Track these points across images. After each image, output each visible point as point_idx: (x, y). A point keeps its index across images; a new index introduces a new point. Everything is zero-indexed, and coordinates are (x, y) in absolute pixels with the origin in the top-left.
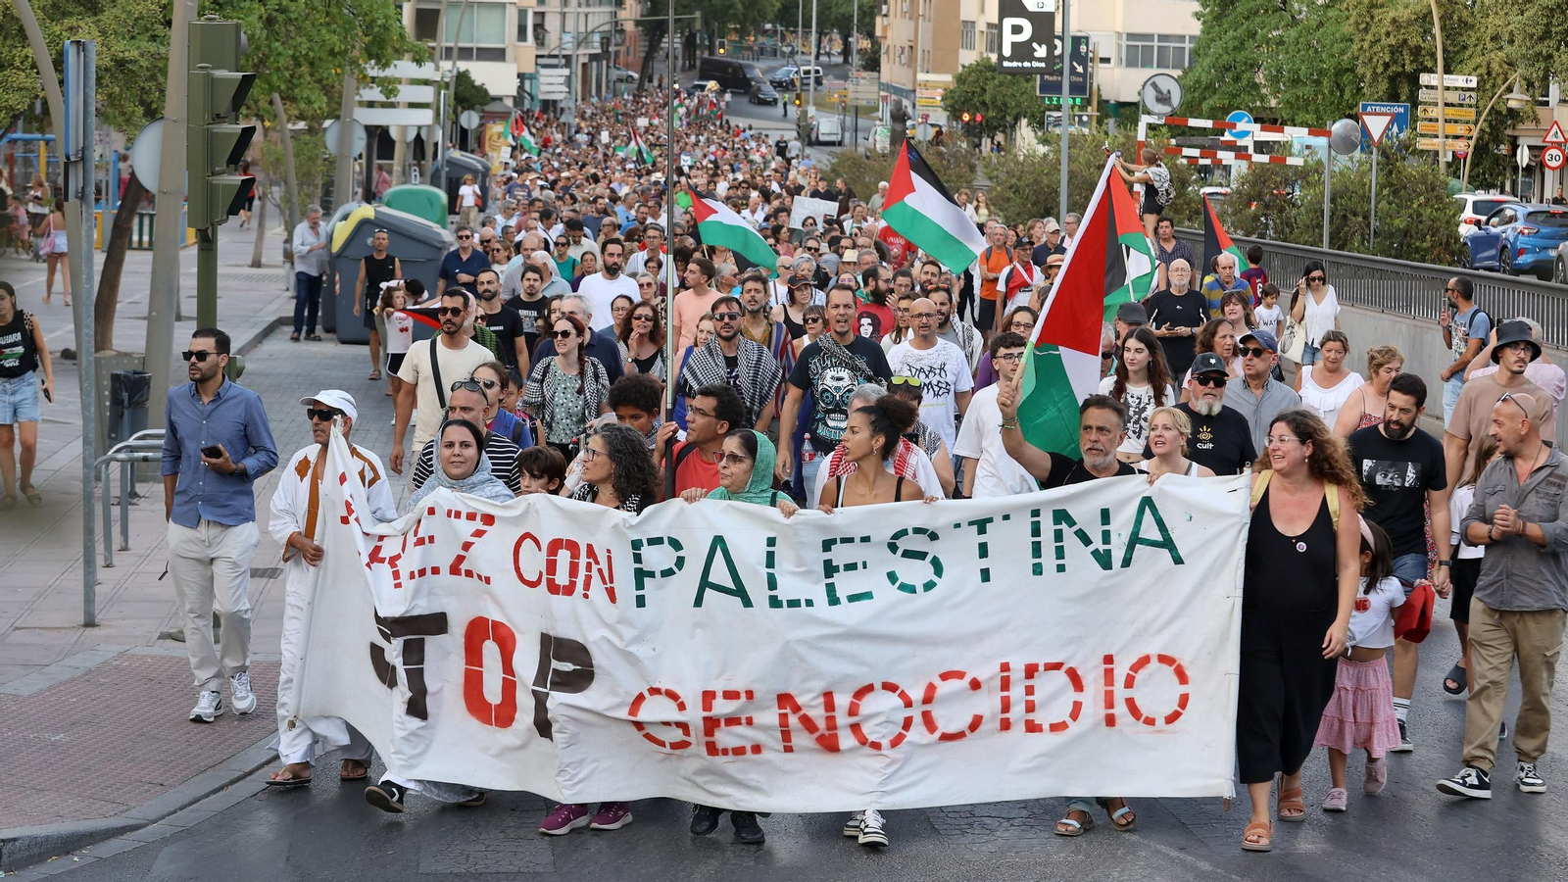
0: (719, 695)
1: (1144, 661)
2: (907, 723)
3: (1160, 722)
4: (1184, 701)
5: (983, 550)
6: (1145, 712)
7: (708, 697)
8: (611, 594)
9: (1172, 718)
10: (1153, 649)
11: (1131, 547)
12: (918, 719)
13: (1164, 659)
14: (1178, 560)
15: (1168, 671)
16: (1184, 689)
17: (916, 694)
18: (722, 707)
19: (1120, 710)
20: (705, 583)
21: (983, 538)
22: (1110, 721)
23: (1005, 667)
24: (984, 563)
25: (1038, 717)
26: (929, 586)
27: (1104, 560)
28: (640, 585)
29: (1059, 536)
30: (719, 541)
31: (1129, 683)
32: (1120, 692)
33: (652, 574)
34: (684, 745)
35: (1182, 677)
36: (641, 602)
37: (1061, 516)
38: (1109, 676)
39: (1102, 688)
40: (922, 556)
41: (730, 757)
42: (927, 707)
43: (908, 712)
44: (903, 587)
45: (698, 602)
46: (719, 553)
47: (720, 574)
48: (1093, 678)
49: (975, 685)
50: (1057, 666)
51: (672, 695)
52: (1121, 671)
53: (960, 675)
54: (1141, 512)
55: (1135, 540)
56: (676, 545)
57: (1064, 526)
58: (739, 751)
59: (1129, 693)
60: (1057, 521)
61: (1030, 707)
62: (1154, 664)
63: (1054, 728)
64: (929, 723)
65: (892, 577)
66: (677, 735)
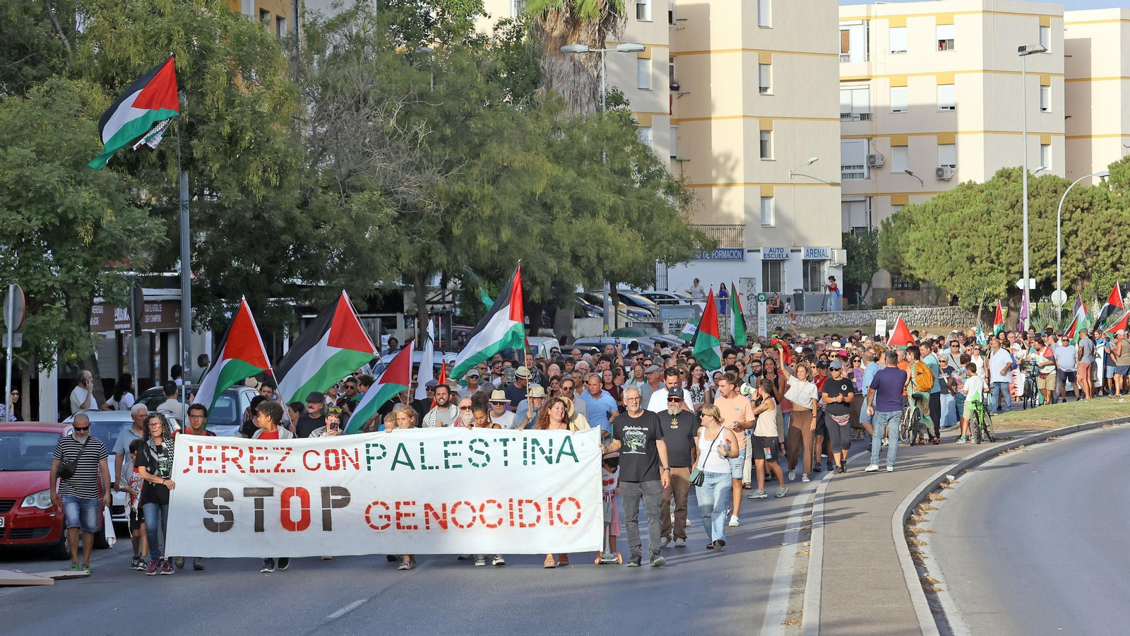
0: (402, 503)
1: (563, 500)
2: (474, 518)
3: (570, 523)
4: (579, 515)
5: (506, 453)
6: (565, 520)
7: (398, 504)
8: (357, 466)
9: (575, 522)
10: (567, 496)
11: (559, 455)
12: (478, 518)
13: (570, 499)
14: (577, 461)
15: (573, 503)
16: (579, 511)
17: (477, 508)
18: (403, 509)
19: (556, 519)
20: (396, 461)
21: (505, 448)
22: (552, 523)
23: (511, 500)
24: (506, 458)
25: (524, 521)
26: (484, 465)
27: (549, 460)
28: (369, 462)
29: (533, 449)
30: (401, 445)
31: (558, 508)
32: (555, 513)
33: (373, 458)
34: (388, 525)
35: (578, 506)
36: (369, 468)
37: (535, 441)
38: (550, 505)
39: (548, 511)
40: (482, 453)
41: (406, 530)
42: (481, 513)
43: (474, 514)
44: (474, 464)
45: (393, 468)
46: (401, 449)
47: (402, 457)
48: (544, 507)
49: (499, 506)
50: (530, 502)
51: (383, 504)
52: (555, 504)
53: (494, 502)
54: (565, 441)
55: (561, 452)
56: (383, 447)
57: (535, 445)
58: (409, 527)
59: (558, 512)
60: (533, 443)
61: (521, 517)
62: (567, 501)
63: (530, 525)
64: (483, 521)
65: (470, 460)
66: (385, 521)
